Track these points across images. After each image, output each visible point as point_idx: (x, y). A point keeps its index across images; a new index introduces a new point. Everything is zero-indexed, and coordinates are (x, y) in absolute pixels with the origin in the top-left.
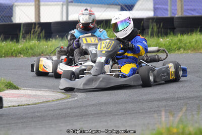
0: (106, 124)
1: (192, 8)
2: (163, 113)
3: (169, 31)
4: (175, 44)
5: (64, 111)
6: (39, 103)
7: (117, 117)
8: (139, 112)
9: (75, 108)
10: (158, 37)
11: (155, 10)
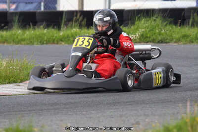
2: (188, 104)
8: (171, 101)
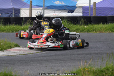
0: (57, 64)
1: (99, 12)
3: (89, 23)
4: (91, 29)
5: (39, 58)
6: (29, 54)
7: (63, 62)
8: (73, 60)
9: (45, 56)
10: (84, 25)
11: (83, 13)
